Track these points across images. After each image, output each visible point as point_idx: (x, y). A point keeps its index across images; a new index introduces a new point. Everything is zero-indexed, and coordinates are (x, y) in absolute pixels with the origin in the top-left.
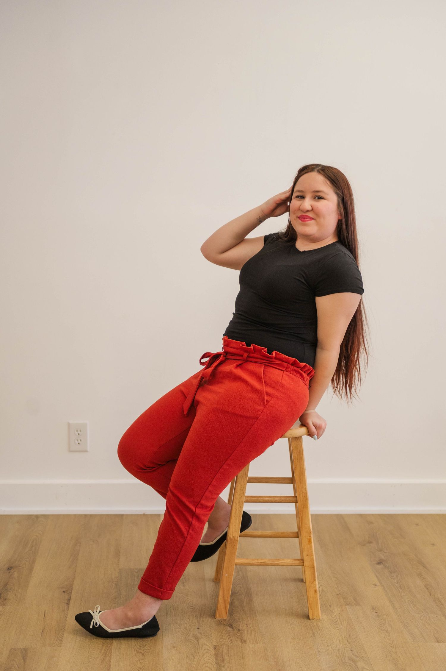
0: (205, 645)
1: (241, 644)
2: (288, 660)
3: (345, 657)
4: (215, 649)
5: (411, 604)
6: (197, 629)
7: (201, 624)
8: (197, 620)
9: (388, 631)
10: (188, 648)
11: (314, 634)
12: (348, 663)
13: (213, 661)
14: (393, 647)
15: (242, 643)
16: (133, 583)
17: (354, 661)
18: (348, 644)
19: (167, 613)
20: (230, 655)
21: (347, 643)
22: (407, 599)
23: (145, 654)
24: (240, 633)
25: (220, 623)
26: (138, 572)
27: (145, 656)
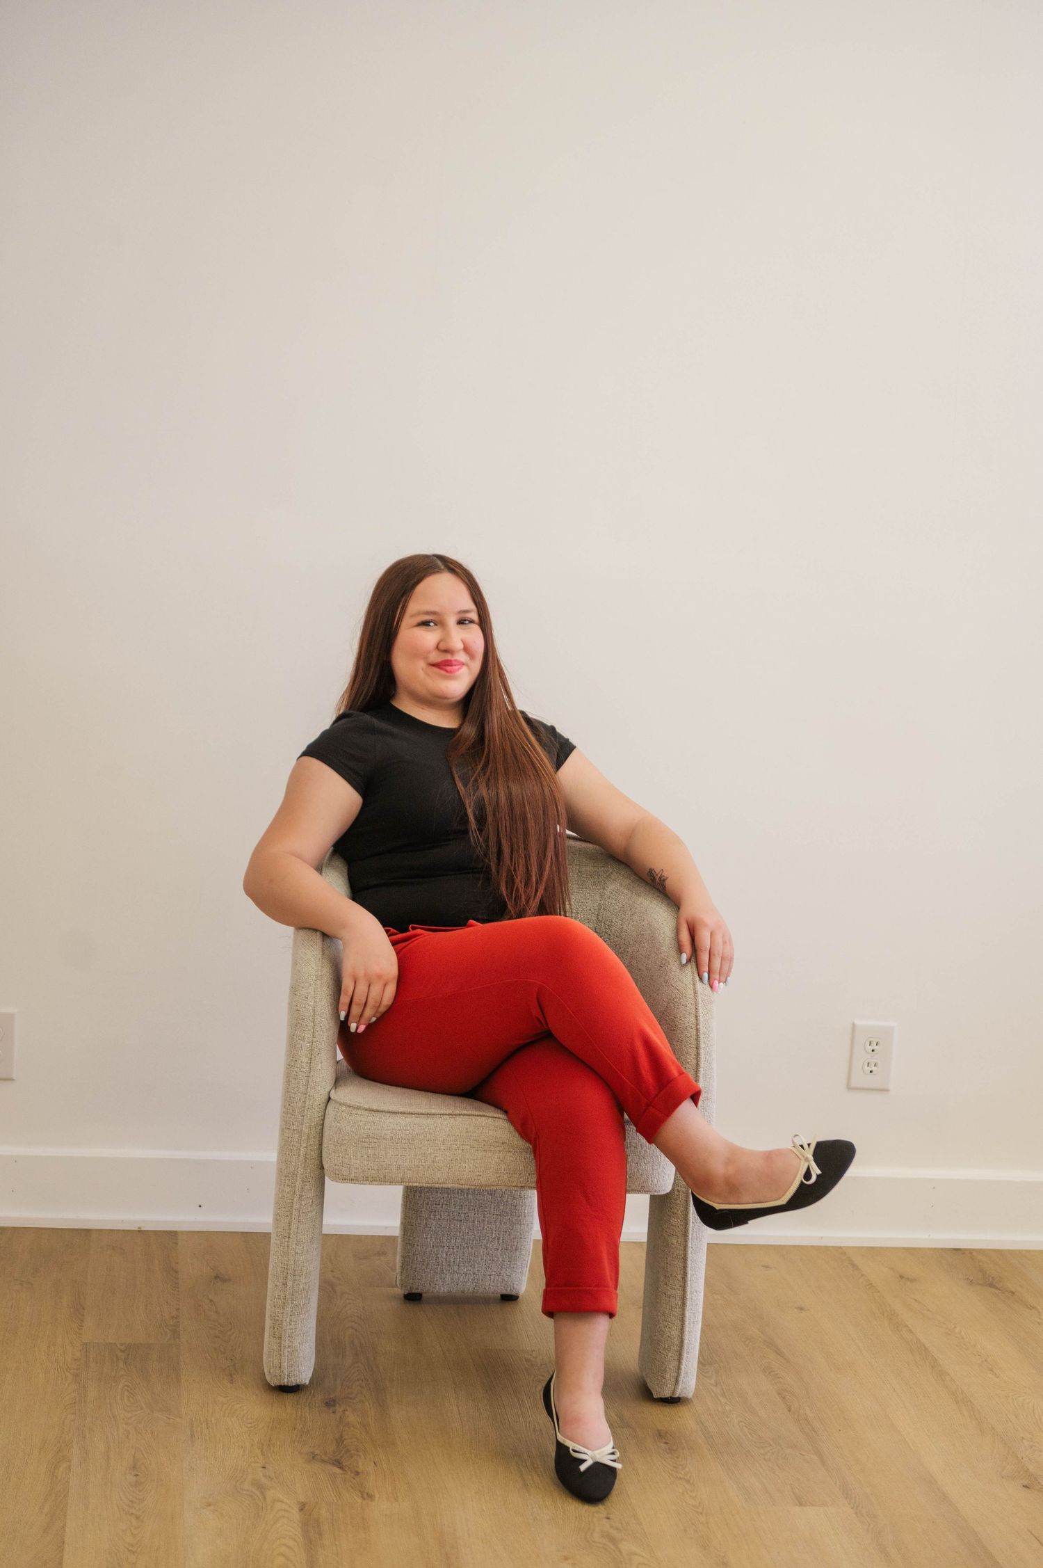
0: (279, 1501)
1: (360, 1501)
2: (466, 1534)
3: (594, 1530)
4: (301, 1510)
5: (744, 1428)
6: (261, 1469)
7: (271, 1459)
8: (262, 1451)
9: (691, 1482)
10: (240, 1506)
12: (599, 1543)
13: (297, 1533)
14: (701, 1513)
15: (364, 1498)
16: (113, 1374)
17: (613, 1540)
19: (192, 1436)
20: (335, 1523)
22: (737, 1417)
23: (142, 1517)
24: (358, 1480)
25: (313, 1458)
26: (126, 1350)
27: (142, 1521)
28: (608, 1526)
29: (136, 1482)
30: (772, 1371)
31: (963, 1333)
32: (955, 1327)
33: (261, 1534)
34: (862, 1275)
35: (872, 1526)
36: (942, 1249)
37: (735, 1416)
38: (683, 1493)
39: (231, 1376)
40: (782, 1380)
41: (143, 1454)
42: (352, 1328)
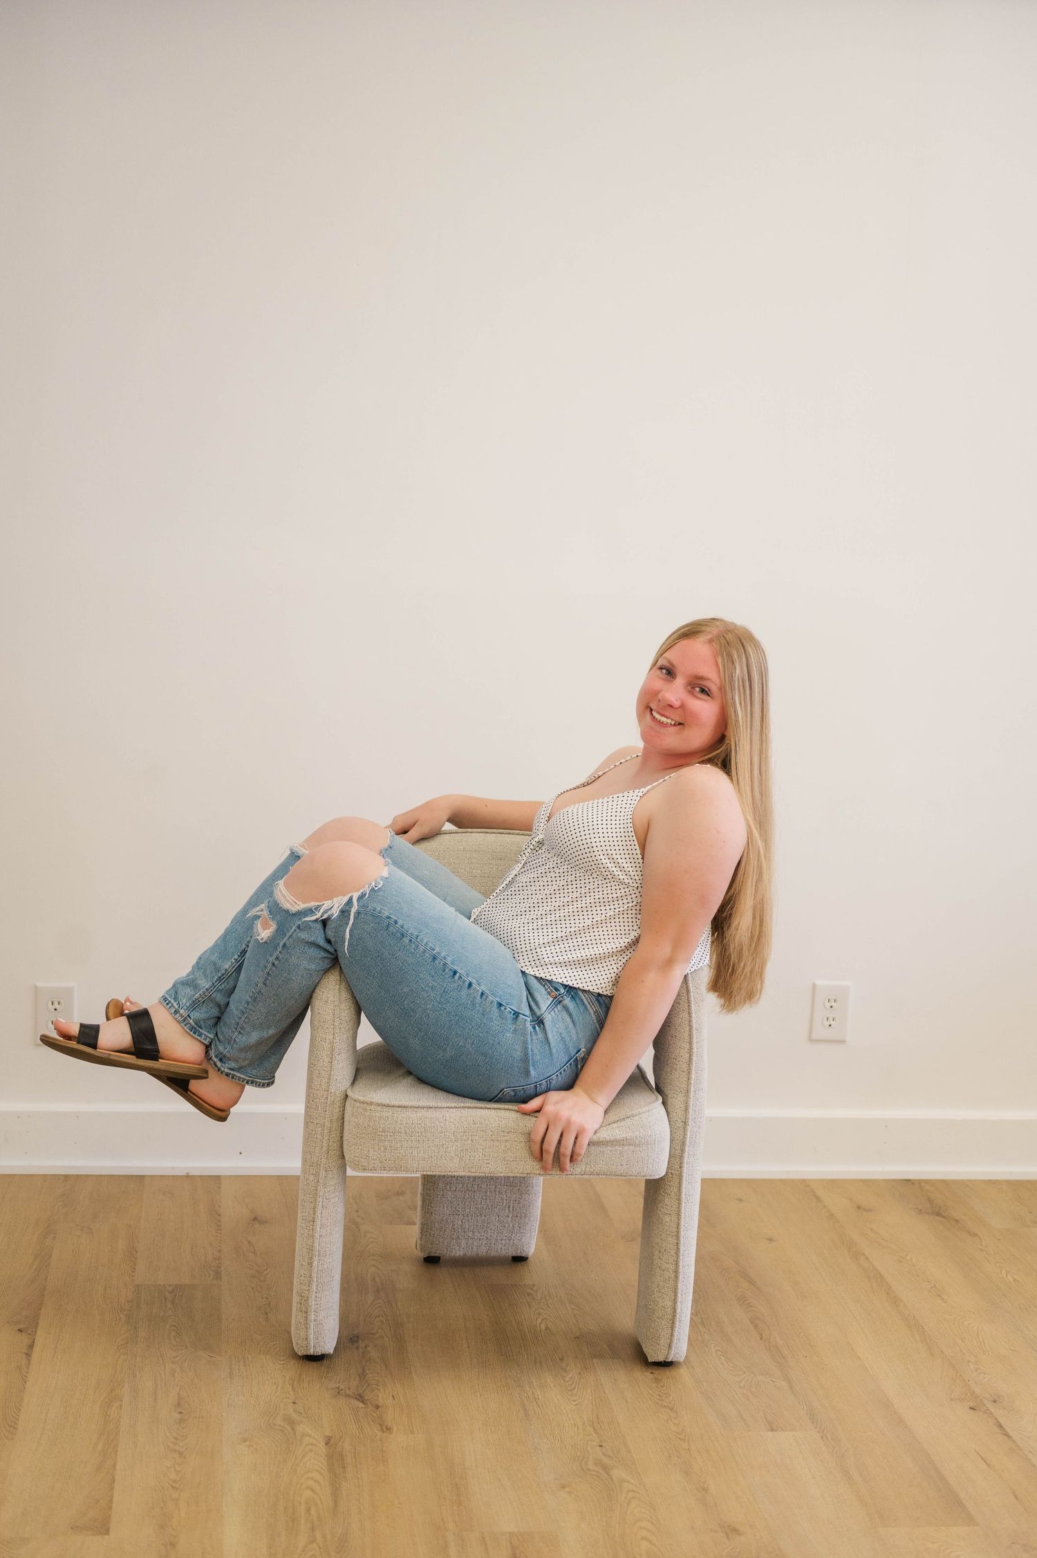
0: (307, 1436)
1: (379, 1434)
2: (474, 1465)
3: (588, 1458)
4: (327, 1444)
6: (291, 1405)
7: (301, 1395)
8: (292, 1387)
9: (675, 1409)
10: (273, 1441)
11: (527, 1415)
12: (593, 1471)
13: (323, 1467)
14: (684, 1440)
15: (383, 1432)
16: (162, 1314)
17: (606, 1468)
18: (594, 1435)
19: (231, 1373)
20: (357, 1457)
21: (593, 1433)
23: (184, 1454)
24: (378, 1413)
25: (339, 1393)
26: (173, 1290)
27: (185, 1458)
28: (601, 1454)
29: (181, 1419)
30: (745, 1301)
31: (914, 1260)
32: (907, 1255)
33: (291, 1469)
34: (824, 1207)
35: (836, 1449)
36: (894, 1180)
37: (713, 1345)
38: (667, 1421)
39: (267, 1314)
40: (754, 1309)
41: (187, 1392)
42: (374, 1266)
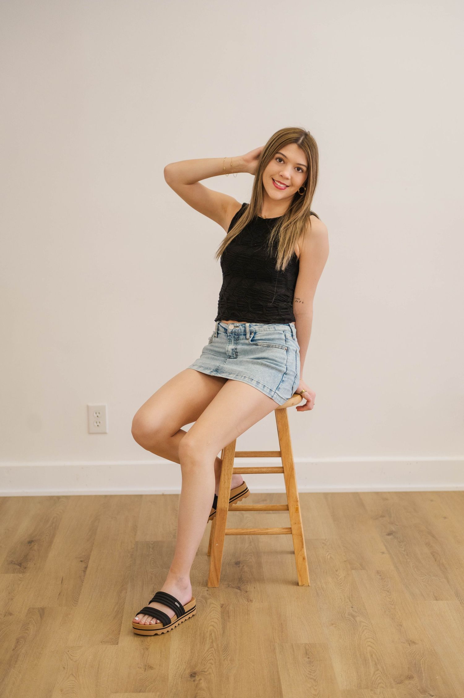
0: (212, 604)
2: (290, 615)
3: (345, 613)
4: (221, 607)
5: (415, 568)
6: (206, 591)
9: (390, 592)
12: (347, 617)
13: (219, 617)
14: (393, 604)
15: (248, 602)
17: (353, 617)
18: (349, 602)
20: (235, 612)
24: (247, 594)
25: (229, 586)
26: (153, 543)
28: (352, 611)
33: (204, 617)
37: (411, 564)
38: (386, 596)
41: (157, 586)
